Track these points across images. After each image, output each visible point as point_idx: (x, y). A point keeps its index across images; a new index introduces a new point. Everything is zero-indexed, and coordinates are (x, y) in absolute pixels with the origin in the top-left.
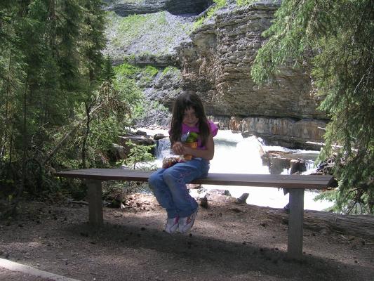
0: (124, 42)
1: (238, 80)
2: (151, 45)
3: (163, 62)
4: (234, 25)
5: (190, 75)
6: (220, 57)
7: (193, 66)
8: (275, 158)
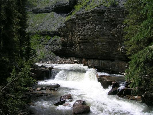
0: (36, 25)
1: (86, 43)
2: (48, 26)
3: (53, 34)
4: (84, 19)
5: (65, 40)
6: (78, 32)
7: (66, 36)
8: (104, 80)
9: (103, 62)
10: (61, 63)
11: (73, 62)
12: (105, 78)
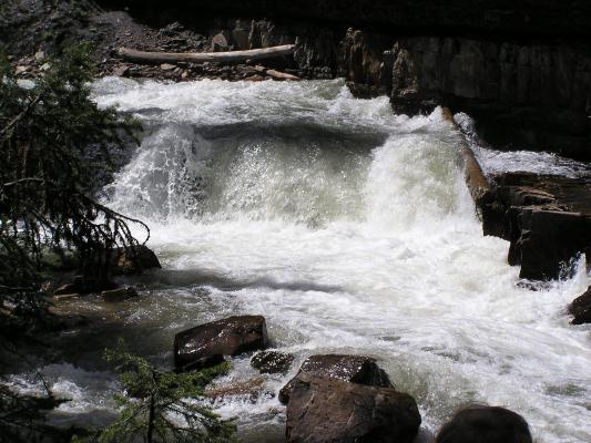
8: (537, 209)
9: (523, 57)
10: (140, 69)
11: (256, 60)
12: (542, 194)
